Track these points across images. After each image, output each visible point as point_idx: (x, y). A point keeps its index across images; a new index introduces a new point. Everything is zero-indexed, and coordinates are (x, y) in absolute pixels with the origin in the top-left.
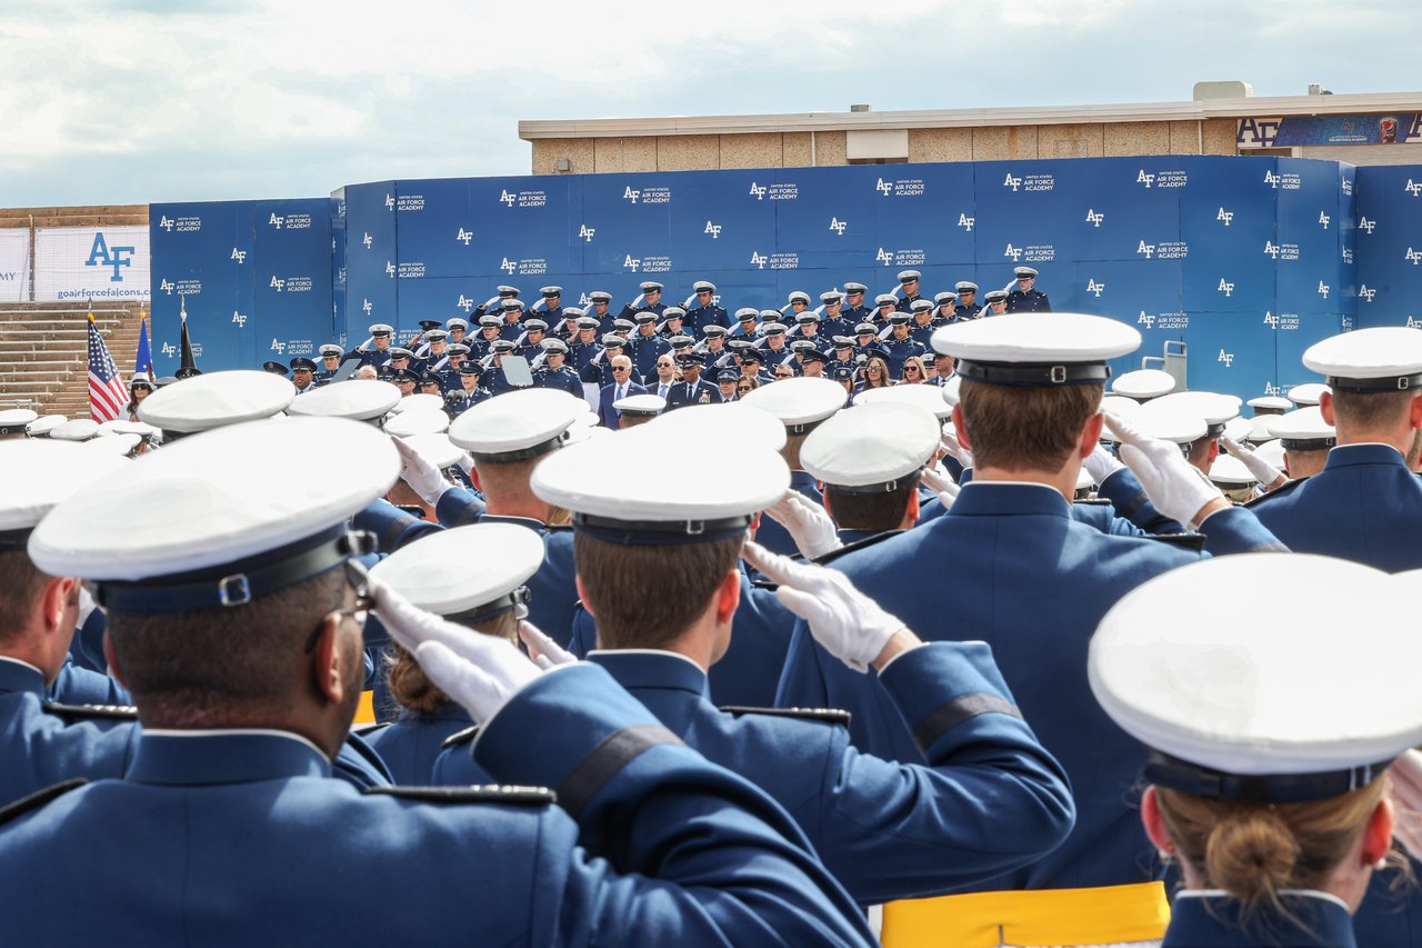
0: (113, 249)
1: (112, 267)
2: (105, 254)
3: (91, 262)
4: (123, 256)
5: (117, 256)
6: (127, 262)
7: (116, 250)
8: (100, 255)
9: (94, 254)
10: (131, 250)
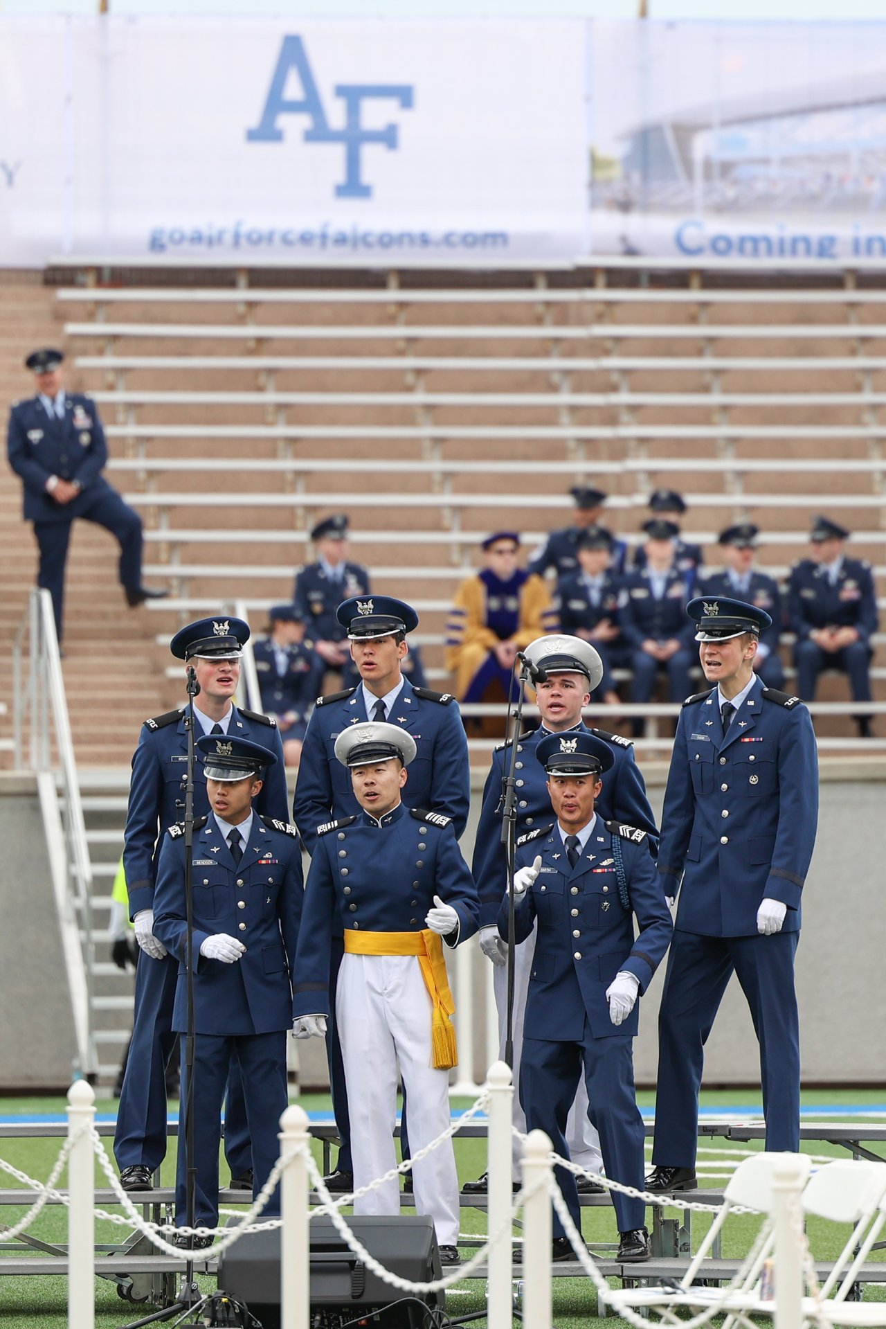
0: (341, 91)
1: (335, 154)
2: (311, 104)
3: (265, 132)
4: (375, 114)
5: (353, 111)
6: (389, 137)
7: (353, 95)
8: (294, 107)
9: (275, 104)
10: (404, 96)
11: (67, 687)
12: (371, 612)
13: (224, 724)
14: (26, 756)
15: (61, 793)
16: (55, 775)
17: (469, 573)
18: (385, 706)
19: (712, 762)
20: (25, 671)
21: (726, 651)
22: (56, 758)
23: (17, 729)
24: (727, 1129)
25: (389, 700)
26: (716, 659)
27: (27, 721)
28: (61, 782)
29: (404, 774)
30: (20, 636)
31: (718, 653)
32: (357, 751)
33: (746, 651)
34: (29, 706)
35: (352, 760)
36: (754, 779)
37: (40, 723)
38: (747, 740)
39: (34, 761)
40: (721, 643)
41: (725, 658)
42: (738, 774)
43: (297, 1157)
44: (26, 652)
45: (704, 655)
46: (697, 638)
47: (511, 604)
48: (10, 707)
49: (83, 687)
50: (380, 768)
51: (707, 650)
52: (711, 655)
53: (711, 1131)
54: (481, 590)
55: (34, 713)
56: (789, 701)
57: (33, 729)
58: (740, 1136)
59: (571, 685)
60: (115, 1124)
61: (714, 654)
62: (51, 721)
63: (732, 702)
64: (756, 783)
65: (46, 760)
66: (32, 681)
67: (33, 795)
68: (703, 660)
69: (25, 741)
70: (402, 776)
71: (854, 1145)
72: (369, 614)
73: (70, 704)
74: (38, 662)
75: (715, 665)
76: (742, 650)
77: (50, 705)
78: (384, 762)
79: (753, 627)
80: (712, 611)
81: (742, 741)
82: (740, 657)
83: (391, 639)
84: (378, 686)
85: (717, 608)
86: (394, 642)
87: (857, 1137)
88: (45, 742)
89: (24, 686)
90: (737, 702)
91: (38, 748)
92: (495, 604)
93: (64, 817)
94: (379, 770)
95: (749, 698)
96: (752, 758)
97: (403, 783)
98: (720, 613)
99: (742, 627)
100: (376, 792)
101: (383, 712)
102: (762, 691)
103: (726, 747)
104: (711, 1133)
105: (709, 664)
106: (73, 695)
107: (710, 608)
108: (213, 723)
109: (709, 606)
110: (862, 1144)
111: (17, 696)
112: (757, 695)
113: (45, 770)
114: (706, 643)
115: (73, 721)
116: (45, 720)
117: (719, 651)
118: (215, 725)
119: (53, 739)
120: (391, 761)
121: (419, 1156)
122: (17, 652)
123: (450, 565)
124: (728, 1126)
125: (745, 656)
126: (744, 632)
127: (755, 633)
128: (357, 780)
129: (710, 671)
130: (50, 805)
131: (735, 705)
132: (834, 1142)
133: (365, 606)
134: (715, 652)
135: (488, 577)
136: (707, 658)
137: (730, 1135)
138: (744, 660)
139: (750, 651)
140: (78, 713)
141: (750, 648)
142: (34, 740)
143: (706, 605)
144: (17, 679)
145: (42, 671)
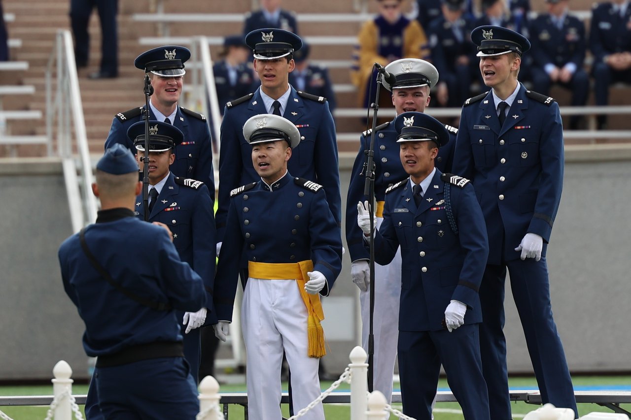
11: (84, 99)
12: (271, 40)
13: (172, 118)
14: (55, 148)
15: (79, 173)
16: (75, 161)
17: (367, 18)
18: (280, 105)
19: (494, 144)
20: (54, 88)
21: (498, 63)
22: (75, 149)
23: (49, 129)
24: (527, 396)
25: (283, 100)
26: (492, 69)
27: (55, 124)
28: (79, 165)
29: (289, 152)
30: (51, 63)
31: (492, 65)
32: (257, 133)
33: (512, 64)
34: (57, 113)
35: (255, 139)
36: (524, 155)
37: (64, 125)
38: (519, 128)
39: (61, 151)
40: (494, 58)
41: (497, 69)
42: (512, 151)
43: (211, 411)
44: (54, 76)
45: (483, 68)
46: (478, 55)
47: (397, 41)
48: (44, 113)
49: (95, 99)
50: (270, 146)
51: (485, 63)
52: (487, 66)
53: (516, 397)
54: (376, 31)
55: (60, 118)
56: (547, 100)
57: (60, 128)
58: (536, 400)
59: (420, 95)
60: (86, 396)
61: (489, 65)
62: (72, 124)
63: (506, 101)
64: (525, 158)
65: (69, 150)
66: (59, 96)
67: (58, 174)
68: (482, 71)
69: (54, 137)
70: (287, 153)
71: (616, 406)
72: (270, 41)
73: (86, 112)
74: (62, 82)
75: (490, 74)
76: (509, 64)
77: (71, 113)
78: (273, 142)
79: (517, 48)
80: (488, 35)
81: (516, 128)
82: (507, 69)
83: (284, 59)
84: (273, 92)
85: (492, 34)
86: (286, 61)
87: (617, 401)
88: (68, 138)
89: (53, 99)
90: (509, 101)
91: (64, 141)
92: (385, 41)
93: (81, 189)
94: (269, 148)
95: (518, 97)
96: (523, 140)
97: (288, 158)
98: (494, 37)
99: (509, 48)
100: (267, 162)
101: (279, 109)
102: (526, 92)
103: (504, 133)
104: (515, 398)
105: (487, 74)
106: (89, 105)
107: (487, 34)
108: (165, 118)
109: (486, 32)
110: (621, 406)
111: (49, 107)
112: (523, 95)
113: (68, 157)
114: (484, 58)
115: (88, 123)
116: (68, 123)
117: (493, 64)
118: (166, 119)
119: (74, 136)
120: (278, 142)
121: (302, 412)
122: (48, 75)
123: (353, 11)
124: (527, 393)
125: (511, 68)
126: (510, 51)
127: (518, 53)
128: (255, 154)
129: (487, 79)
130: (71, 181)
131: (508, 103)
132: (601, 404)
133: (268, 36)
134: (491, 64)
135: (381, 22)
136: (485, 69)
137: (528, 400)
138: (511, 71)
139: (515, 65)
140: (92, 117)
141: (515, 63)
142: (60, 136)
143: (484, 31)
144: (48, 94)
145: (66, 88)
